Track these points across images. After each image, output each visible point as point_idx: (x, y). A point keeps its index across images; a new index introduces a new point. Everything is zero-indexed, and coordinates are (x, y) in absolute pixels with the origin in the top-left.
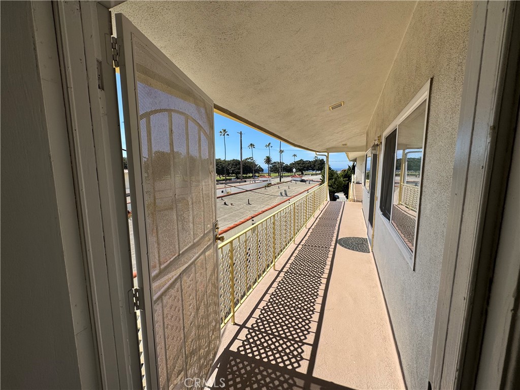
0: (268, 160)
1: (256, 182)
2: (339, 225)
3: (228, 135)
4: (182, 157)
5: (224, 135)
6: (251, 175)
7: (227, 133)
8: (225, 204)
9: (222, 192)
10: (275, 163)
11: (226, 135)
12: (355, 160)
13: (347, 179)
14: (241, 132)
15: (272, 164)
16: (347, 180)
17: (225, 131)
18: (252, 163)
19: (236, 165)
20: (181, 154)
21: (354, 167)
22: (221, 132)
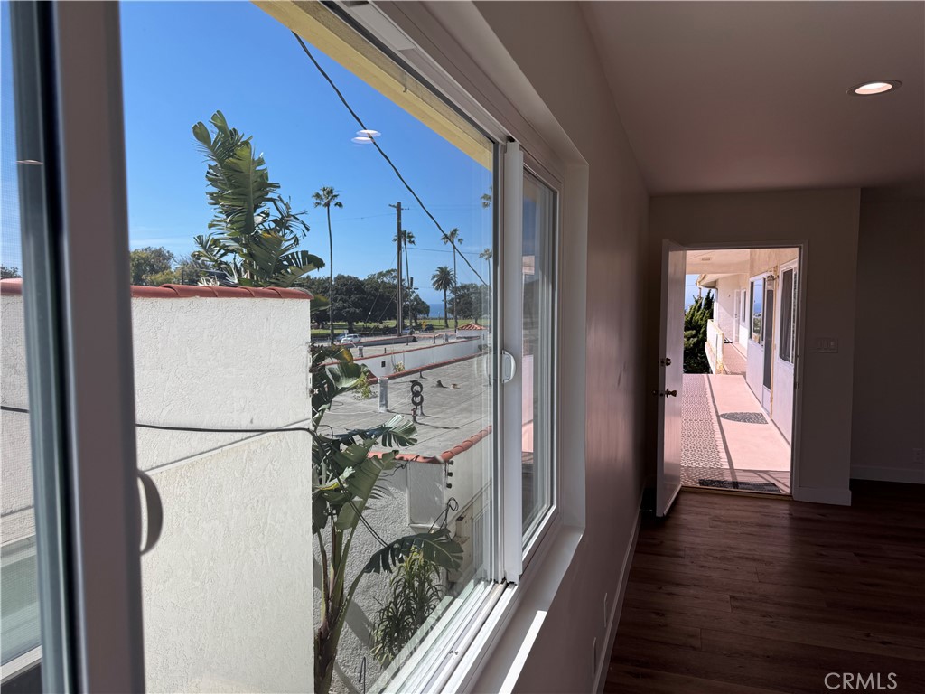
0: (444, 279)
1: (450, 341)
2: (714, 402)
3: (340, 205)
4: (174, 266)
5: (327, 205)
6: (391, 323)
7: (337, 200)
8: (440, 384)
9: (383, 364)
10: (463, 287)
11: (332, 204)
12: (713, 285)
13: (694, 332)
14: (399, 204)
15: (455, 290)
16: (694, 336)
17: (330, 192)
18: (394, 287)
19: (349, 292)
20: (171, 256)
21: (709, 302)
22: (318, 196)
